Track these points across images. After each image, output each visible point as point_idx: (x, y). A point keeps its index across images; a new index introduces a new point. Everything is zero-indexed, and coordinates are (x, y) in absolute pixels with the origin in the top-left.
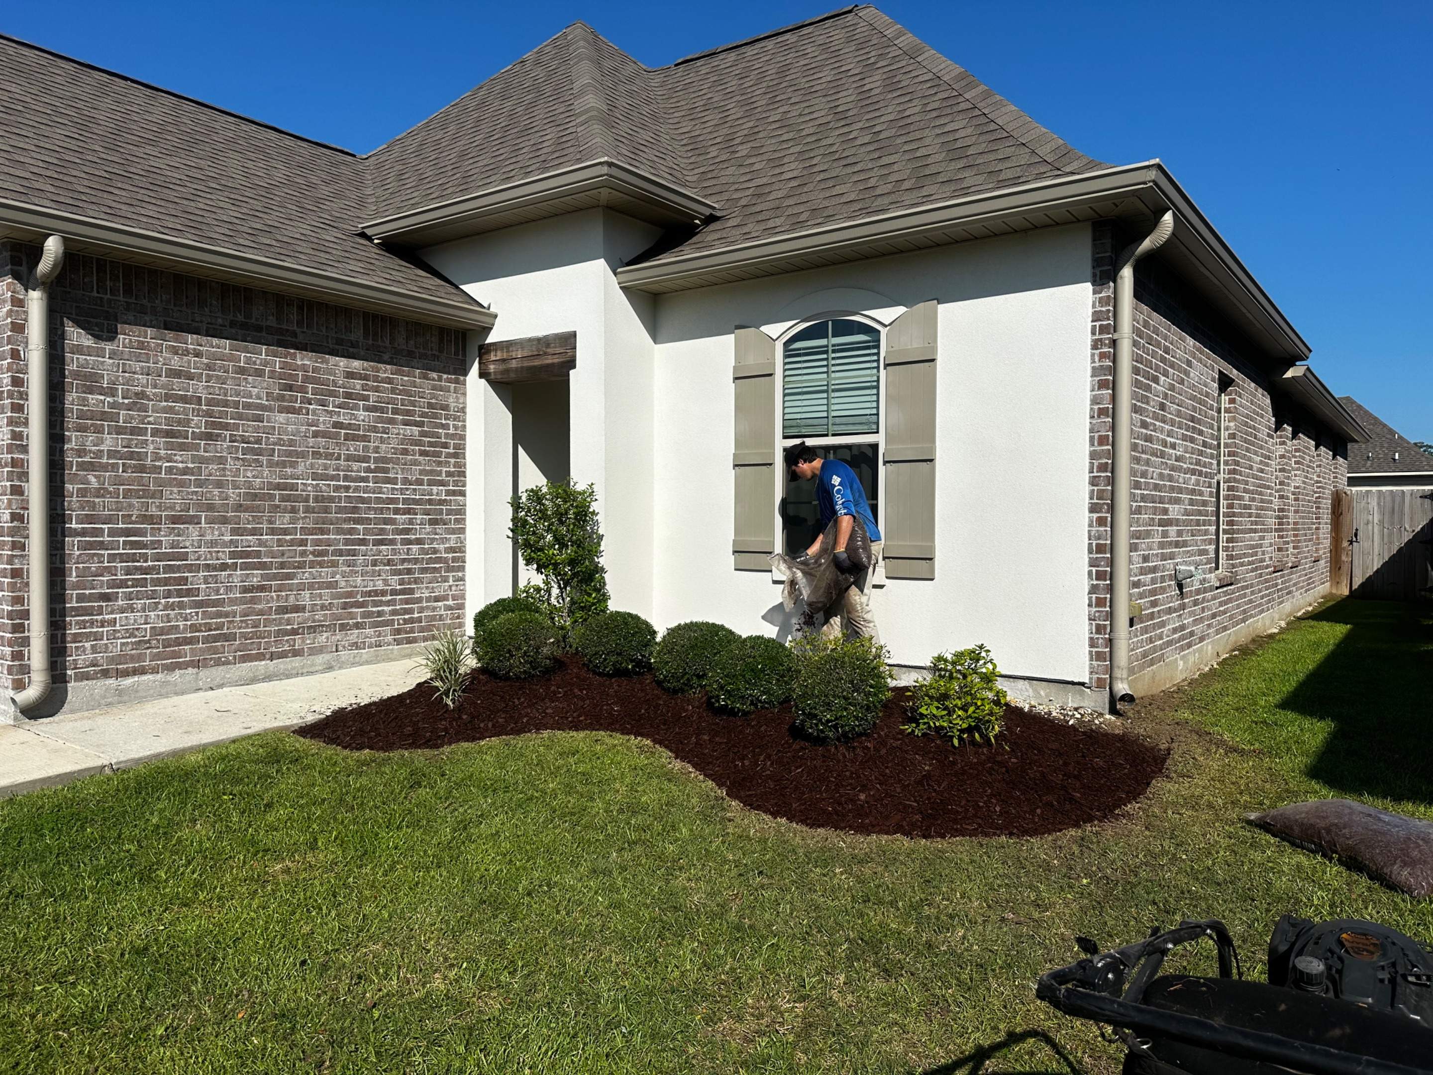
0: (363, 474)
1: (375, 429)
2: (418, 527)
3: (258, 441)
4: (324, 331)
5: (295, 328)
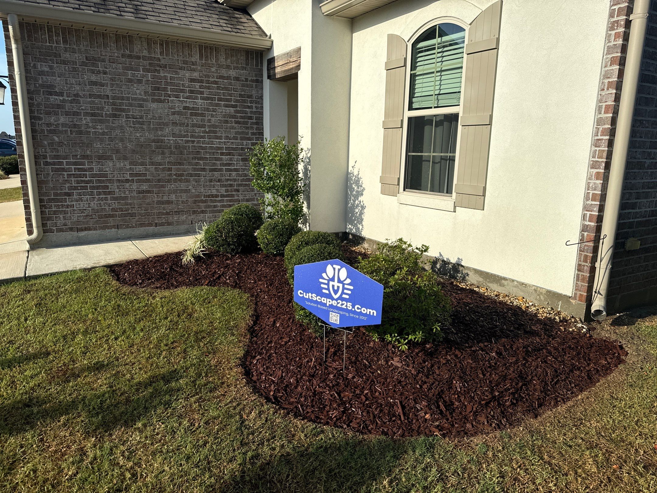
0: (202, 134)
1: (208, 110)
2: (235, 162)
3: (141, 117)
4: (176, 56)
5: (159, 56)
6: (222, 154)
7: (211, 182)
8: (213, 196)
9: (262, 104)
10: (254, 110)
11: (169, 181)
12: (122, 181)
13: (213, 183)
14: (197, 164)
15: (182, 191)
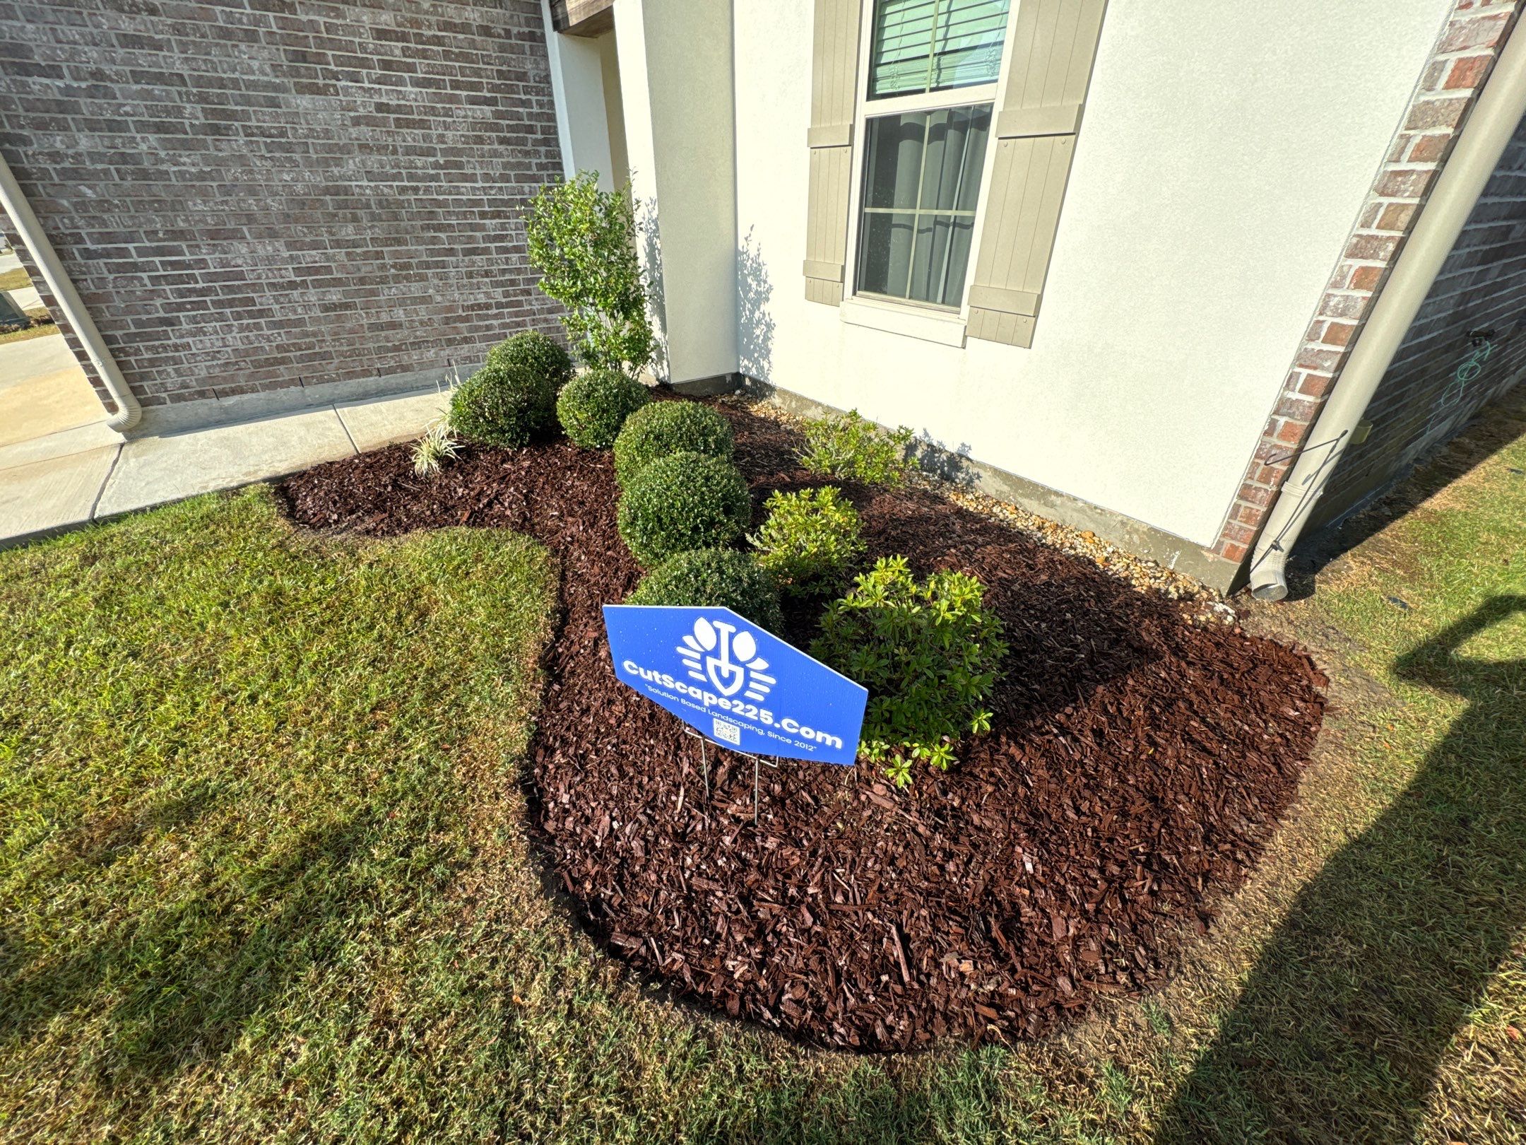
0: (432, 172)
1: (433, 111)
3: (283, 133)
6: (483, 215)
7: (471, 277)
8: (480, 307)
9: (551, 94)
10: (536, 110)
11: (383, 280)
12: (282, 287)
13: (475, 281)
14: (434, 240)
15: (415, 301)
